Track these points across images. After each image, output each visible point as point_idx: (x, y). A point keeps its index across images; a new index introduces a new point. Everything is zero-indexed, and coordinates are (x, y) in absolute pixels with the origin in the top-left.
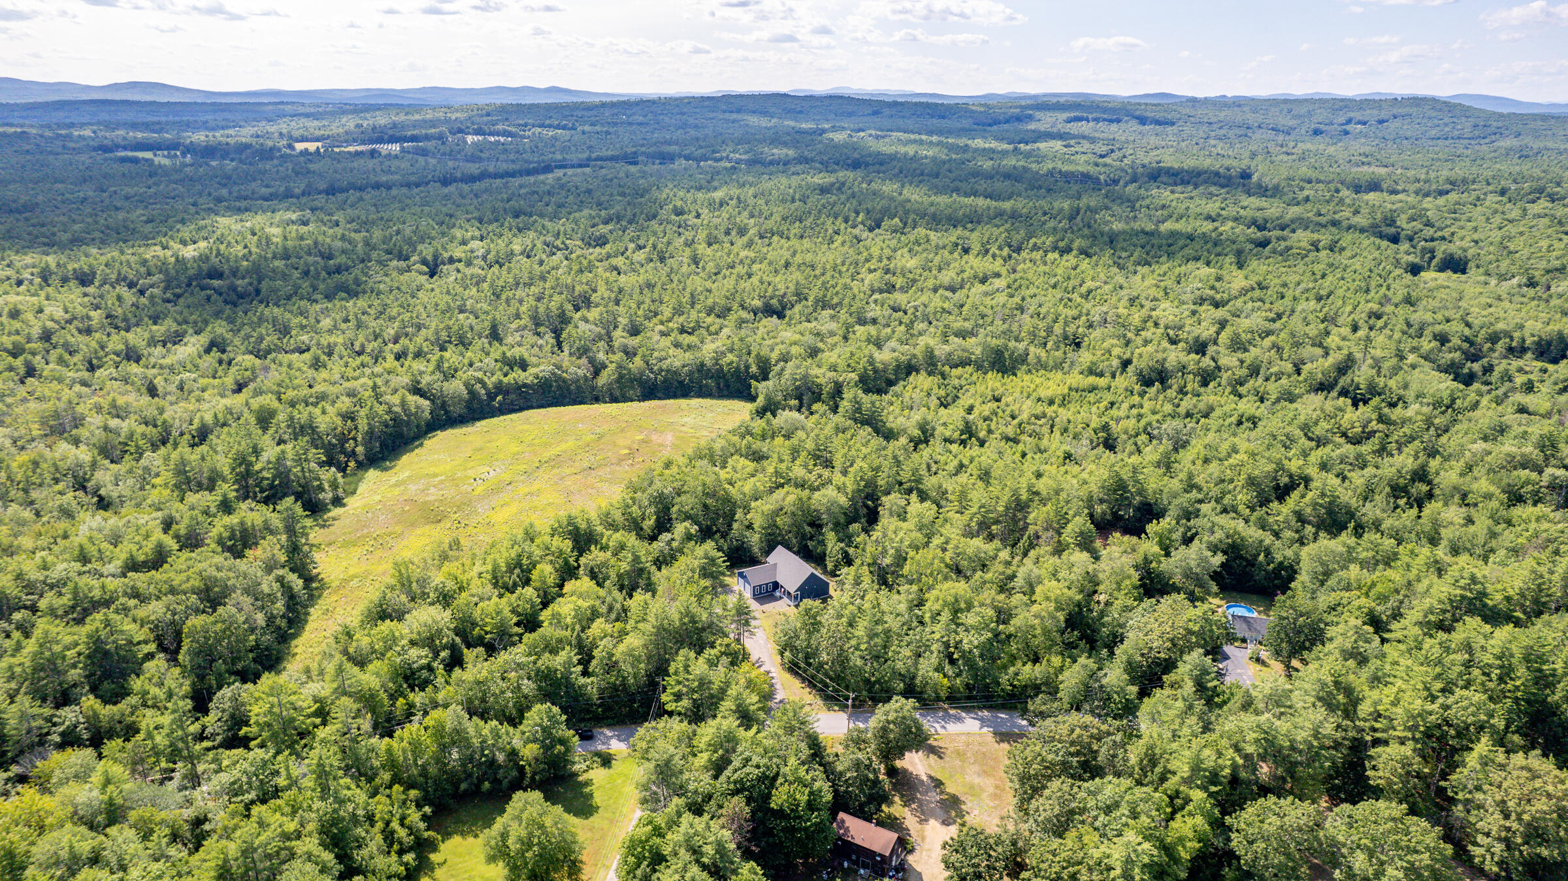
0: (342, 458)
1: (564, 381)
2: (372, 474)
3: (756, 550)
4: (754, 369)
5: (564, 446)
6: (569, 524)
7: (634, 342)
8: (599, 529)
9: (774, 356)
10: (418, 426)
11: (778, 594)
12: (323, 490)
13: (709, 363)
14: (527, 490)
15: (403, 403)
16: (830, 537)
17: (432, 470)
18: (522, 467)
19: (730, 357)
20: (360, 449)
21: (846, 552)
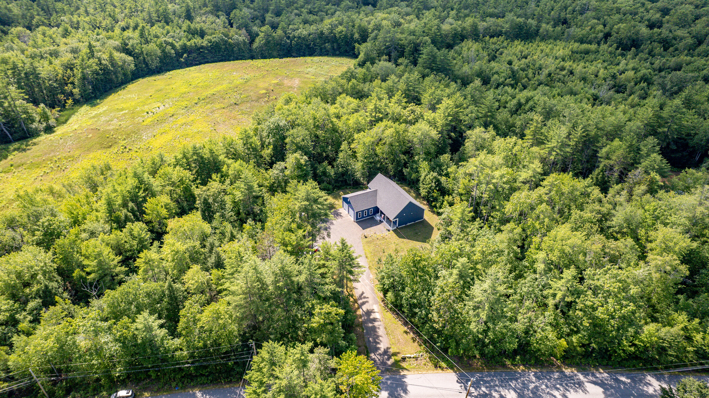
0: (61, 97)
1: (230, 44)
2: (85, 109)
3: (358, 175)
4: (356, 36)
5: (219, 88)
6: (194, 154)
7: (276, 20)
8: (222, 158)
9: (371, 27)
10: (125, 74)
11: (378, 218)
12: (33, 121)
13: (326, 32)
14: (184, 121)
15: (111, 59)
16: (424, 166)
17: (124, 106)
18: (184, 104)
19: (340, 28)
20: (76, 91)
21: (438, 181)
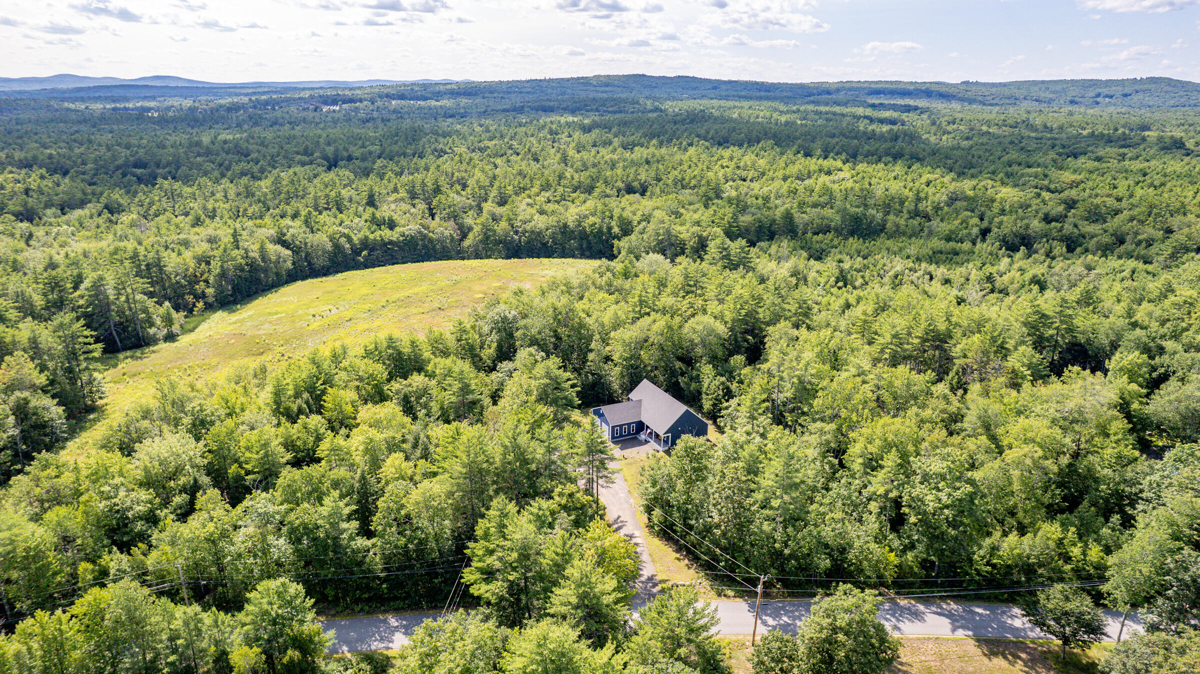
0: (190, 299)
1: (431, 240)
2: (219, 316)
3: (616, 386)
4: (616, 230)
5: (416, 290)
6: (389, 347)
7: (499, 210)
8: (427, 355)
9: (636, 218)
10: (277, 274)
11: (643, 436)
12: (152, 325)
13: (571, 225)
14: (367, 326)
15: (262, 250)
16: (707, 370)
17: (279, 309)
18: (367, 306)
19: (592, 220)
20: (210, 291)
21: (728, 388)
